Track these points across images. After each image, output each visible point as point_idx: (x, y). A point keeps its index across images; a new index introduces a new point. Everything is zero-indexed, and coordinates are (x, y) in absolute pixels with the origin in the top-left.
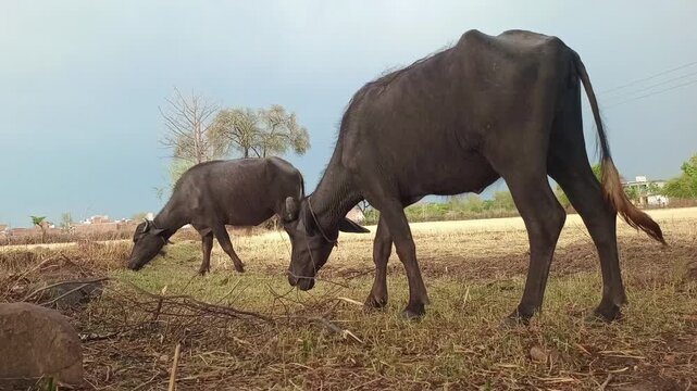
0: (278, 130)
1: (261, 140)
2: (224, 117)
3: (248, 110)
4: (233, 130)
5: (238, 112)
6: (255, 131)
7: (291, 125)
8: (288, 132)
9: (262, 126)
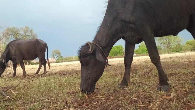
0: (27, 34)
1: (22, 37)
2: (8, 29)
3: (17, 27)
4: (12, 34)
5: (14, 28)
6: (20, 34)
7: (31, 33)
8: (30, 34)
9: (22, 32)
